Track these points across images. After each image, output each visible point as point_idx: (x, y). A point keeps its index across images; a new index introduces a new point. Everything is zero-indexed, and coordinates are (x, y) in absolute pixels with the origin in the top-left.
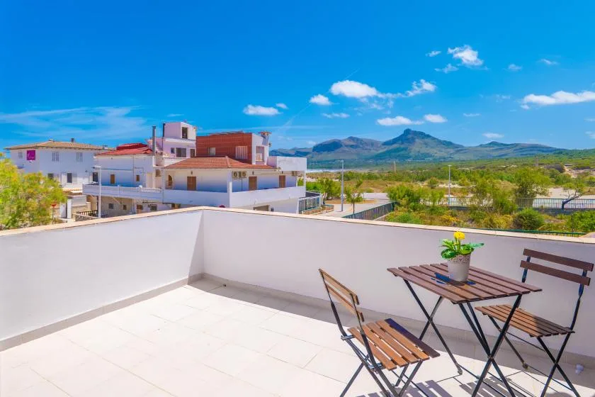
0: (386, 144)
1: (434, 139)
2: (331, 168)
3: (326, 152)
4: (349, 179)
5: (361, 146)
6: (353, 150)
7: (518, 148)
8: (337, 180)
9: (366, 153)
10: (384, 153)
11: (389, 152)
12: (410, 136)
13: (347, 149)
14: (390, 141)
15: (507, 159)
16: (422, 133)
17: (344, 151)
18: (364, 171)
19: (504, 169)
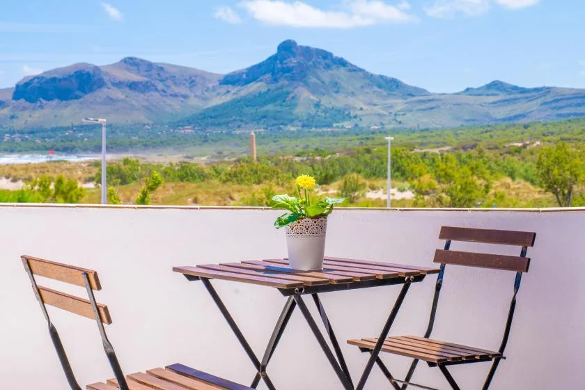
0: (231, 80)
1: (355, 69)
2: (68, 150)
3: (55, 102)
4: (124, 181)
5: (160, 86)
6: (138, 99)
7: (549, 98)
8: (91, 185)
9: (174, 107)
10: (224, 106)
11: (236, 105)
12: (293, 61)
13: (118, 94)
14: (240, 74)
15: (526, 127)
16: (326, 55)
17: (110, 101)
18: (170, 158)
19: (518, 151)
